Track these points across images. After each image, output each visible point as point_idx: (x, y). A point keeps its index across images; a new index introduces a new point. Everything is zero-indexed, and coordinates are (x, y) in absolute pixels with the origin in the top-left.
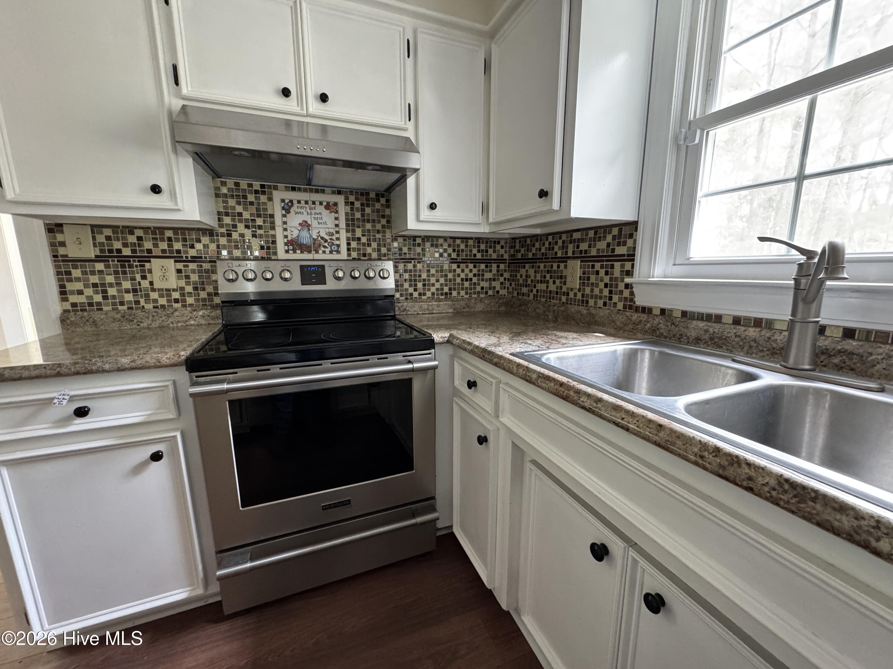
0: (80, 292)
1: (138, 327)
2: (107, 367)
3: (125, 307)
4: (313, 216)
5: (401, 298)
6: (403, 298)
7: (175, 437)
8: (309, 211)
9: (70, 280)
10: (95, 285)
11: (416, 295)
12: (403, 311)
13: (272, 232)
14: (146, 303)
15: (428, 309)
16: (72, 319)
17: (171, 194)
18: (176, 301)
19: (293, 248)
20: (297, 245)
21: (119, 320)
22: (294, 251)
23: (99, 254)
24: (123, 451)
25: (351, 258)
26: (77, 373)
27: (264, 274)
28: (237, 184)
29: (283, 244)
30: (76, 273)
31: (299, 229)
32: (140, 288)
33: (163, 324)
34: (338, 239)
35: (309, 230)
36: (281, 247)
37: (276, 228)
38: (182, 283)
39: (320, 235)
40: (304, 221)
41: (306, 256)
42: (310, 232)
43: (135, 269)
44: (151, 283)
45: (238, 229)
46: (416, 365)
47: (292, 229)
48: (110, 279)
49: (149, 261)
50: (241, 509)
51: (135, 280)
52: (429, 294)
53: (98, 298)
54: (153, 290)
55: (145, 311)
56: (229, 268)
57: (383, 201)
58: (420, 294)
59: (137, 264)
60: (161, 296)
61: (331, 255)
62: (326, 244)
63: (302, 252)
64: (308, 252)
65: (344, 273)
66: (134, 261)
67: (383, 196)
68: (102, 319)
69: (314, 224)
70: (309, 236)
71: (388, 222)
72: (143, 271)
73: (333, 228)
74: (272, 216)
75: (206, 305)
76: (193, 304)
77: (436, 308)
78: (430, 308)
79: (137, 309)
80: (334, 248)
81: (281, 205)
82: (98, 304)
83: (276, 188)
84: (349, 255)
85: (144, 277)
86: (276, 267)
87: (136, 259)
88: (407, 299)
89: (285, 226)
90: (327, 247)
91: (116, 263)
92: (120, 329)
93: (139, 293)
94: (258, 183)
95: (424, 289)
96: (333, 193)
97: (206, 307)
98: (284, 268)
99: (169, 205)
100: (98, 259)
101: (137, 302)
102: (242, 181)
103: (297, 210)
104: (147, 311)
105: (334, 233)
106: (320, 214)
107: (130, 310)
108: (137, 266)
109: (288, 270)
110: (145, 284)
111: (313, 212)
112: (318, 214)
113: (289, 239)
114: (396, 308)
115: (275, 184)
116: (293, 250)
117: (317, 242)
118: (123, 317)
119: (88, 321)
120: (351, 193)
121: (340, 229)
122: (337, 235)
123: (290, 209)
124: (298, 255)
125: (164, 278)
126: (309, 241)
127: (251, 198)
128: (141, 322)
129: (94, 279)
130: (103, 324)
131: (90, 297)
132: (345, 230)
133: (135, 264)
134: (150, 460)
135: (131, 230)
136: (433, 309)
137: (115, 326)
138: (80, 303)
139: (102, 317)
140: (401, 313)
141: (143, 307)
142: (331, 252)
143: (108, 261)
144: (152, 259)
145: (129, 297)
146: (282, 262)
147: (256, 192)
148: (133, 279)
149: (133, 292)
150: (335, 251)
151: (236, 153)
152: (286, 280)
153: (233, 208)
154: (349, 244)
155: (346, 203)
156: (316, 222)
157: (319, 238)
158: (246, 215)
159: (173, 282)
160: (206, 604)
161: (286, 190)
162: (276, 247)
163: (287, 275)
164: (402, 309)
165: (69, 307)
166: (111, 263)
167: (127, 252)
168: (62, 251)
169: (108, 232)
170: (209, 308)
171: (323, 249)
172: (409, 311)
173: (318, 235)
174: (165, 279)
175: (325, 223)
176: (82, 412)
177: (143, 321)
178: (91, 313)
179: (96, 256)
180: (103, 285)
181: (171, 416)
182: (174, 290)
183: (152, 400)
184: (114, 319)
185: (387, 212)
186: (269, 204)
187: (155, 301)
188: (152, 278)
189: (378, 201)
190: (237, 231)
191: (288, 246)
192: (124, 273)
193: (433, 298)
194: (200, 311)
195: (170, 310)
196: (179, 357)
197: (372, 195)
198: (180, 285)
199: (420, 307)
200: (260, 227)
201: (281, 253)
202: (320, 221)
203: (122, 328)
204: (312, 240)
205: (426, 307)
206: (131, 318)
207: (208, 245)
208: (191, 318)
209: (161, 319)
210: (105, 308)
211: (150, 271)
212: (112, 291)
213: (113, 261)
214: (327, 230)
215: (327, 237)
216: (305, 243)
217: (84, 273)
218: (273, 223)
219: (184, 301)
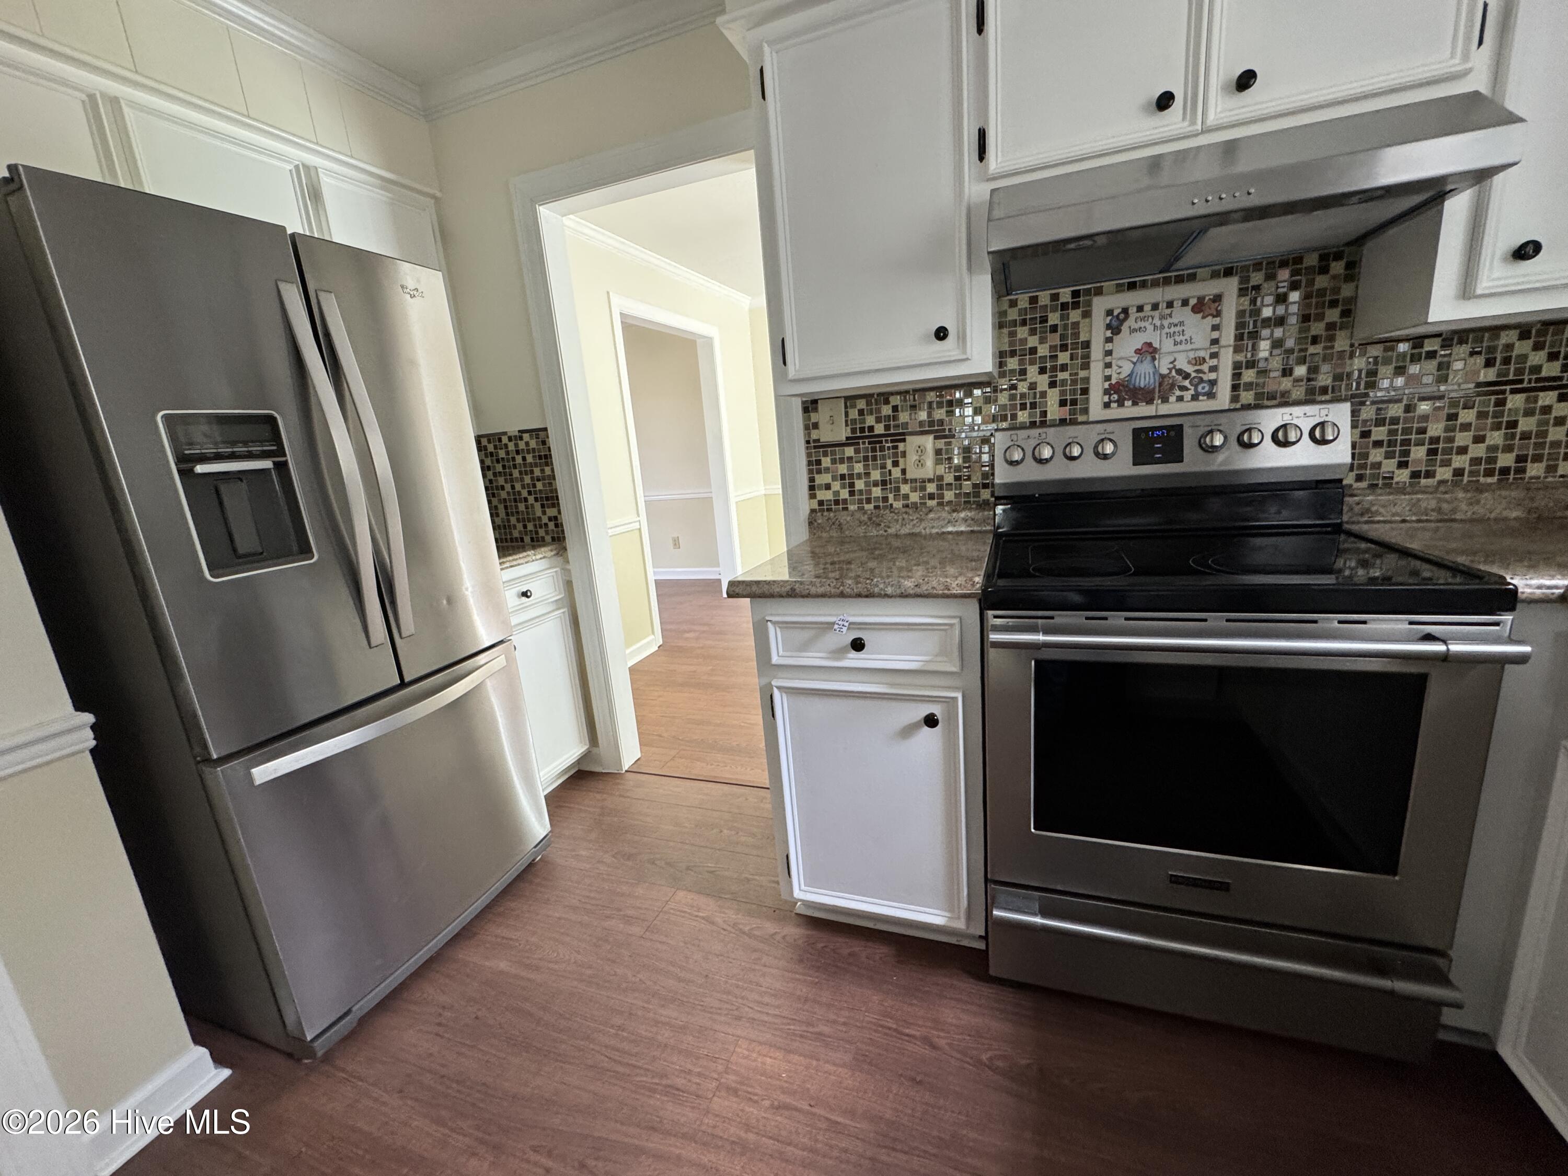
0: (828, 487)
1: (885, 534)
2: (889, 590)
3: (871, 506)
4: (1167, 330)
5: (1356, 485)
6: (1364, 484)
7: (955, 699)
8: (1158, 323)
9: (819, 472)
10: (843, 477)
11: (1403, 476)
12: (1362, 515)
13: (1082, 374)
14: (895, 500)
15: (1439, 510)
16: (820, 521)
17: (958, 337)
18: (931, 496)
19: (1119, 396)
20: (1126, 392)
21: (866, 524)
22: (1121, 404)
23: (850, 435)
24: (894, 704)
25: (1238, 406)
26: (859, 596)
27: (1068, 449)
28: (1034, 300)
29: (1101, 392)
30: (826, 462)
31: (1135, 360)
32: (890, 479)
33: (914, 531)
34: (1214, 369)
35: (1154, 359)
36: (1096, 397)
37: (1092, 365)
38: (941, 470)
39: (1174, 367)
40: (1146, 343)
41: (1144, 410)
42: (1156, 362)
43: (887, 452)
44: (904, 472)
45: (1029, 375)
46: (1455, 648)
47: (1120, 363)
48: (859, 468)
49: (904, 440)
50: (1033, 830)
51: (885, 468)
52: (1444, 473)
53: (844, 494)
54: (905, 481)
55: (893, 512)
56: (1012, 443)
57: (1337, 267)
58: (1415, 475)
59: (890, 445)
60: (914, 490)
61: (1195, 403)
62: (1186, 383)
63: (1135, 404)
64: (1147, 403)
65: (1225, 437)
66: (887, 441)
67: (1338, 256)
68: (848, 522)
69: (1167, 345)
70: (1151, 371)
71: (1346, 313)
72: (895, 455)
73: (1205, 349)
74: (1087, 345)
75: (969, 502)
76: (952, 501)
77: (1464, 506)
78: (1445, 506)
79: (885, 508)
80: (1203, 388)
81: (1104, 320)
82: (845, 501)
83: (1099, 292)
84: (1235, 399)
85: (895, 464)
86: (1091, 435)
87: (889, 438)
88: (1373, 486)
89: (1108, 359)
90: (1187, 389)
91: (867, 445)
92: (865, 536)
93: (889, 486)
94: (1068, 290)
95: (1431, 462)
96: (1215, 275)
97: (969, 506)
98: (1103, 437)
99: (956, 354)
100: (851, 441)
101: (885, 499)
102: (1041, 293)
103: (1136, 326)
104: (896, 511)
105: (1207, 358)
106: (1182, 323)
107: (877, 511)
108: (889, 447)
109: (1111, 440)
110: (896, 473)
111: (1166, 323)
112: (1176, 325)
113: (1114, 381)
114: (1345, 508)
115: (1098, 285)
116: (1117, 401)
117: (1167, 381)
118: (870, 519)
119: (833, 524)
120: (1257, 266)
121: (1220, 348)
122: (1214, 362)
123: (1121, 324)
124: (1129, 410)
125: (920, 463)
126: (1152, 381)
127: (1054, 318)
128: (889, 527)
129: (843, 469)
130: (848, 529)
131: (837, 493)
132: (1231, 349)
133: (887, 445)
134: (923, 722)
135: (884, 397)
136: (1454, 511)
137: (861, 531)
138: (827, 501)
139: (848, 519)
140: (1355, 519)
141: (891, 505)
142: (1195, 398)
143: (858, 443)
144: (907, 437)
145: (877, 492)
146: (1099, 426)
147: (1064, 306)
148: (883, 467)
149: (882, 486)
150: (1204, 395)
151: (1072, 246)
152: (1105, 457)
153: (1024, 341)
154: (1237, 376)
155: (1242, 292)
156: (1171, 341)
157: (1174, 373)
158: (1043, 351)
159: (929, 468)
160: (957, 943)
161: (1117, 292)
162: (1087, 399)
163: (1109, 448)
164: (1357, 509)
165: (816, 506)
166: (861, 446)
167: (879, 429)
168: (815, 435)
169: (861, 404)
170: (974, 506)
171: (1178, 393)
172: (1377, 513)
173: (1171, 366)
174: (920, 465)
175: (1190, 341)
176: (858, 645)
177: (891, 525)
178: (837, 513)
179: (847, 438)
180: (851, 476)
181: (954, 669)
182: (930, 481)
183: (931, 642)
184: (860, 522)
185: (1347, 291)
186: (1084, 323)
187: (906, 497)
188: (905, 464)
189: (1324, 270)
190: (1025, 380)
191: (1110, 395)
192: (874, 458)
193: (1456, 484)
194: (961, 511)
195: (923, 510)
196: (973, 585)
197: (1312, 260)
198: (938, 473)
199: (1414, 505)
200: (1064, 368)
201: (1096, 410)
202: (1178, 339)
203: (868, 534)
204: (1157, 378)
205: (1433, 504)
206: (877, 521)
207: (981, 408)
208: (949, 522)
209: (911, 523)
210: (852, 508)
211: (904, 454)
212: (860, 485)
213: (864, 443)
214: (1192, 355)
215: (1189, 369)
216: (1142, 386)
217: (834, 461)
218: (1087, 356)
219: (941, 496)
